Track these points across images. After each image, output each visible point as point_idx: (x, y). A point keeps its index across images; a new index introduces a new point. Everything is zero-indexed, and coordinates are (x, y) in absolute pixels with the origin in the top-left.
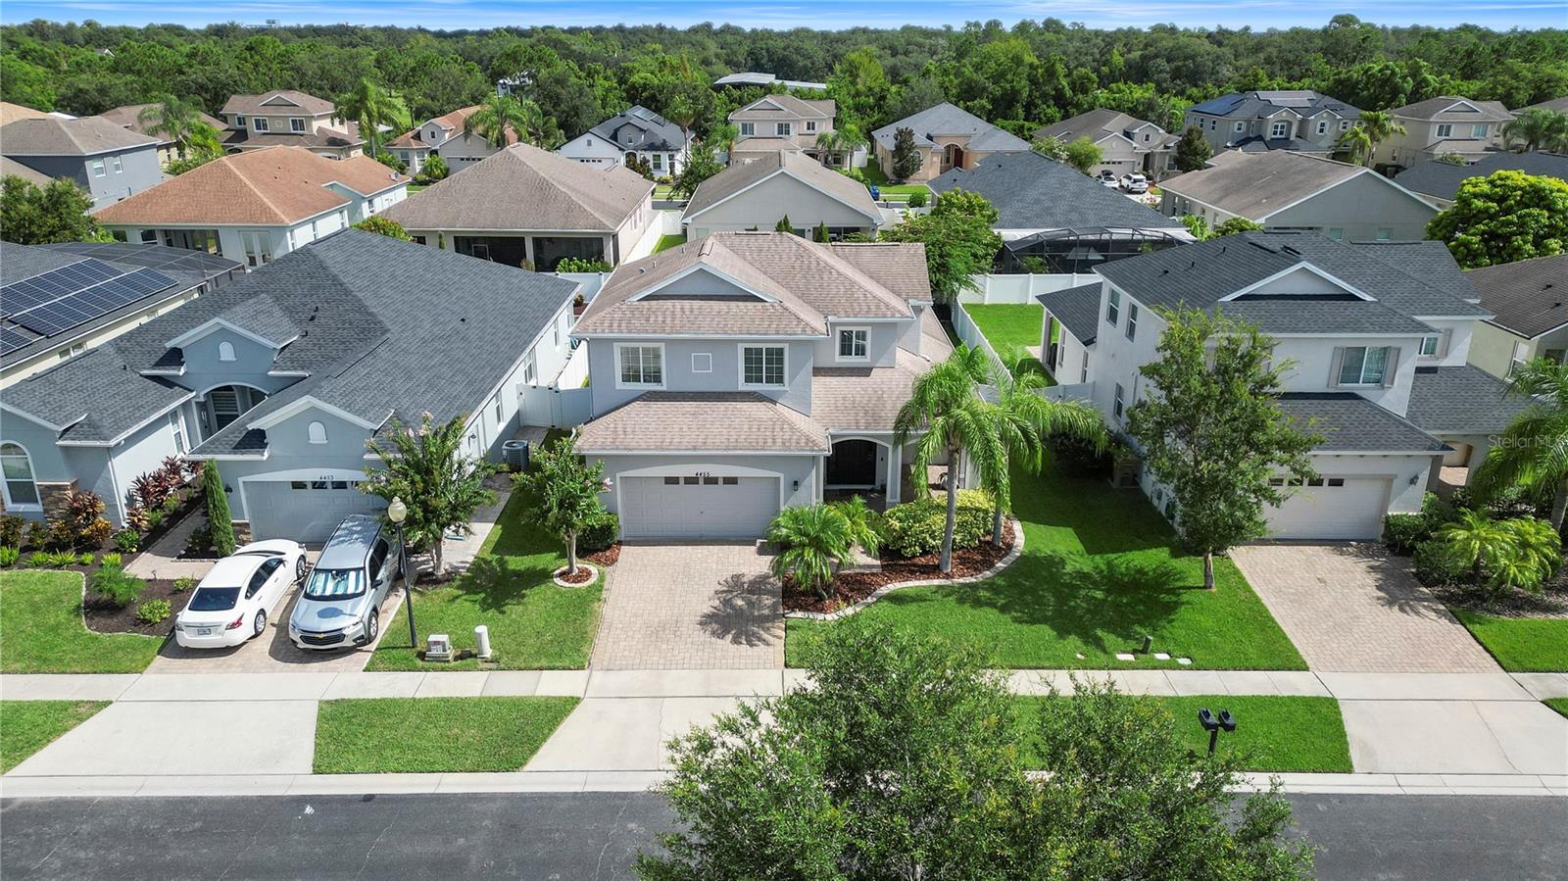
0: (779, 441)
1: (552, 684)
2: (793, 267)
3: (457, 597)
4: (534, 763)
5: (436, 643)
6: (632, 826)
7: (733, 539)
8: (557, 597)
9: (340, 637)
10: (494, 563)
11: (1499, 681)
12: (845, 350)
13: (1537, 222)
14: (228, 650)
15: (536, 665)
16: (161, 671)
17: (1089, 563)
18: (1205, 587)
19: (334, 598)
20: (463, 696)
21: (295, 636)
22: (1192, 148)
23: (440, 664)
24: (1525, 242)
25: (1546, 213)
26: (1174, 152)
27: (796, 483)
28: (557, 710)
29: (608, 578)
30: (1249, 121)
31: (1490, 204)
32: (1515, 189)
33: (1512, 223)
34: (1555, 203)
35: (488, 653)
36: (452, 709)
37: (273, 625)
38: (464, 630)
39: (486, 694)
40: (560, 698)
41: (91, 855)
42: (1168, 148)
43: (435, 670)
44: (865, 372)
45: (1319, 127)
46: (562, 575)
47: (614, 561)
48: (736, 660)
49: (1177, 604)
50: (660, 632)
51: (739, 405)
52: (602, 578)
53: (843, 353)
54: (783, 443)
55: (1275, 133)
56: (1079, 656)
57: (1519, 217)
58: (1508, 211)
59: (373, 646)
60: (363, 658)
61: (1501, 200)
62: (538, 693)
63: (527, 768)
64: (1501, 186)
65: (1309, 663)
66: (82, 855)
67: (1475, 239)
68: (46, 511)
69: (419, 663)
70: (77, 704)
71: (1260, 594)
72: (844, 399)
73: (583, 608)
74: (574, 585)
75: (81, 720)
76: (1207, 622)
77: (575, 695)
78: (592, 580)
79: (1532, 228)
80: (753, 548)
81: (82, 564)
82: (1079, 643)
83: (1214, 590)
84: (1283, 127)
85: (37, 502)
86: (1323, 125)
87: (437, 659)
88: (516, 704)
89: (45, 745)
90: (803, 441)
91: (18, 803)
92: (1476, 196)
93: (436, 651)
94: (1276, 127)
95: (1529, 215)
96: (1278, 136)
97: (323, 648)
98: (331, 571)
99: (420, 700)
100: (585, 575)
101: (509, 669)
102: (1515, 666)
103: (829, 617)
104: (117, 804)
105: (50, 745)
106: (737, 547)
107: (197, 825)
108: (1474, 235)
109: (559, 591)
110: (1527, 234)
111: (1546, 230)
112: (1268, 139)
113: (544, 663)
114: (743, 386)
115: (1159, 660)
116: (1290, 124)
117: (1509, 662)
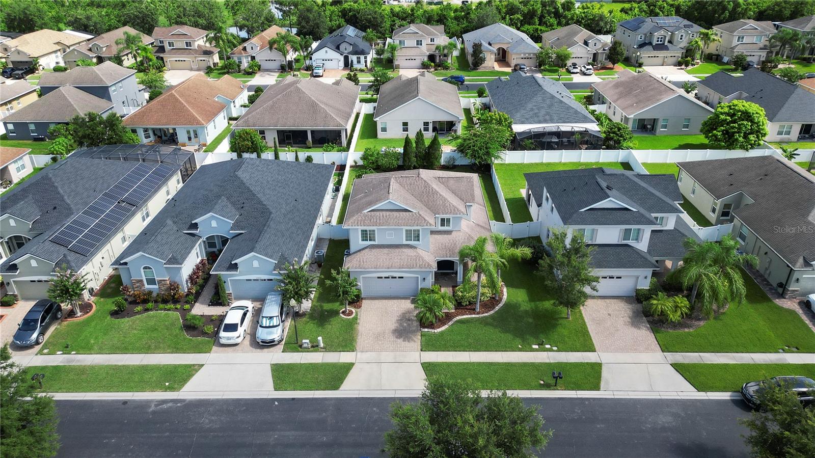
0: (418, 265)
1: (344, 357)
2: (423, 192)
3: (308, 322)
4: (343, 387)
5: (305, 343)
6: (375, 409)
7: (402, 297)
8: (342, 322)
9: (274, 341)
10: (318, 307)
11: (658, 355)
12: (443, 225)
13: (746, 128)
14: (236, 345)
15: (339, 350)
16: (216, 352)
17: (529, 306)
18: (567, 318)
19: (270, 327)
20: (317, 362)
21: (259, 341)
22: (616, 51)
23: (307, 350)
24: (740, 136)
25: (750, 124)
26: (607, 52)
27: (424, 279)
28: (348, 367)
29: (359, 313)
30: (645, 35)
31: (728, 117)
32: (739, 111)
33: (735, 127)
34: (754, 119)
35: (322, 345)
36: (314, 367)
37: (248, 334)
38: (312, 336)
39: (324, 362)
40: (348, 363)
41: (216, 418)
42: (605, 50)
43: (305, 352)
44: (449, 232)
45: (680, 37)
46: (343, 312)
47: (360, 307)
48: (405, 348)
49: (557, 325)
50: (378, 337)
51: (404, 250)
52: (357, 314)
53: (441, 226)
54: (420, 266)
55: (658, 41)
56: (520, 346)
57: (739, 125)
58: (734, 122)
59: (283, 342)
60: (281, 347)
61: (732, 115)
62: (340, 361)
63: (340, 389)
64: (733, 109)
65: (596, 350)
66: (213, 418)
67: (719, 134)
68: (159, 288)
69: (299, 349)
70: (194, 365)
71: (586, 321)
72: (442, 244)
73: (351, 326)
74: (347, 317)
75: (197, 371)
76: (565, 332)
77: (352, 362)
78: (354, 315)
79: (743, 131)
80: (409, 301)
81: (176, 308)
82: (520, 341)
83: (570, 319)
84: (662, 38)
85: (156, 284)
86: (682, 36)
87: (305, 348)
88: (334, 365)
89: (188, 381)
90: (427, 265)
91: (188, 400)
92: (722, 113)
93: (305, 345)
94: (658, 38)
95: (742, 124)
96: (659, 43)
97: (268, 344)
98: (267, 317)
99: (303, 364)
100: (351, 313)
101: (330, 352)
102: (666, 350)
103: (436, 331)
104: (218, 401)
105: (191, 380)
106: (403, 300)
107: (244, 408)
108: (719, 132)
109: (342, 320)
110: (741, 133)
111: (749, 131)
112: (654, 44)
113: (341, 349)
114: (405, 242)
115: (547, 348)
116: (665, 37)
117: (665, 348)
